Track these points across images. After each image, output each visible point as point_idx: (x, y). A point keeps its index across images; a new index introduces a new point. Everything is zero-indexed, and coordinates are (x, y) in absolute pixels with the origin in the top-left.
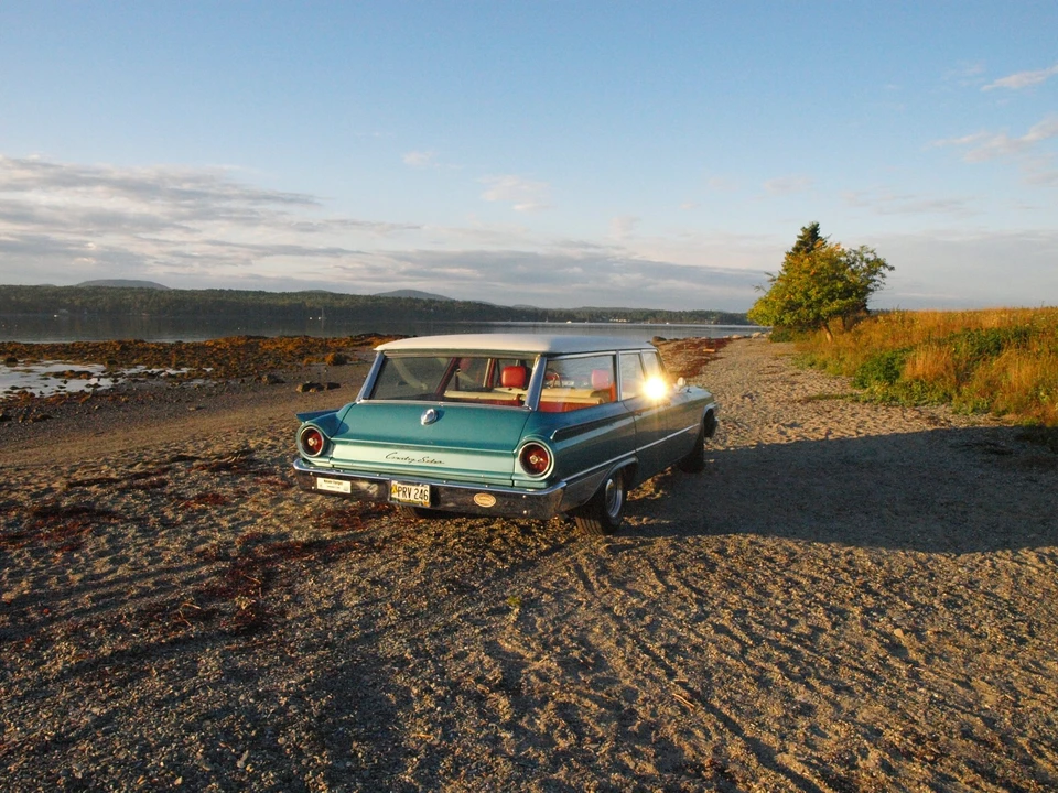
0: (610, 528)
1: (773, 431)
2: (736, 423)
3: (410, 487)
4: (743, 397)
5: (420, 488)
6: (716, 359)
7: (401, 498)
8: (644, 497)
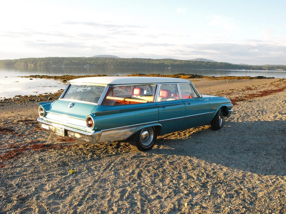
5: (62, 129)
7: (58, 132)
8: (181, 139)
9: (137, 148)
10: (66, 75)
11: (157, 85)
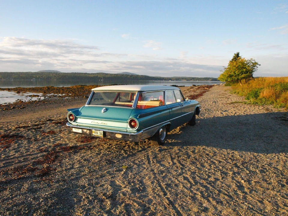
0: (161, 143)
1: (219, 113)
2: (209, 110)
3: (97, 131)
4: (213, 102)
5: (100, 132)
6: (209, 91)
7: (95, 134)
8: (175, 133)
9: (157, 143)
10: (18, 87)
11: (164, 92)
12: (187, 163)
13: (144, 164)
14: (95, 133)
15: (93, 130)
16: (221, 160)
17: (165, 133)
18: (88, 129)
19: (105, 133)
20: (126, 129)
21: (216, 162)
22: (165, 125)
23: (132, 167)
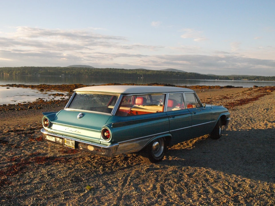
0: (154, 160)
1: (262, 124)
2: (251, 120)
3: (69, 141)
4: (264, 110)
5: (72, 142)
6: (270, 94)
7: (67, 145)
8: (186, 149)
9: (149, 160)
10: (42, 84)
11: (166, 95)
12: (170, 190)
13: (117, 186)
14: (67, 143)
15: (65, 139)
16: (219, 190)
17: (163, 147)
18: (60, 138)
19: (77, 144)
20: (98, 140)
21: (211, 191)
22: (163, 137)
23: (99, 188)
